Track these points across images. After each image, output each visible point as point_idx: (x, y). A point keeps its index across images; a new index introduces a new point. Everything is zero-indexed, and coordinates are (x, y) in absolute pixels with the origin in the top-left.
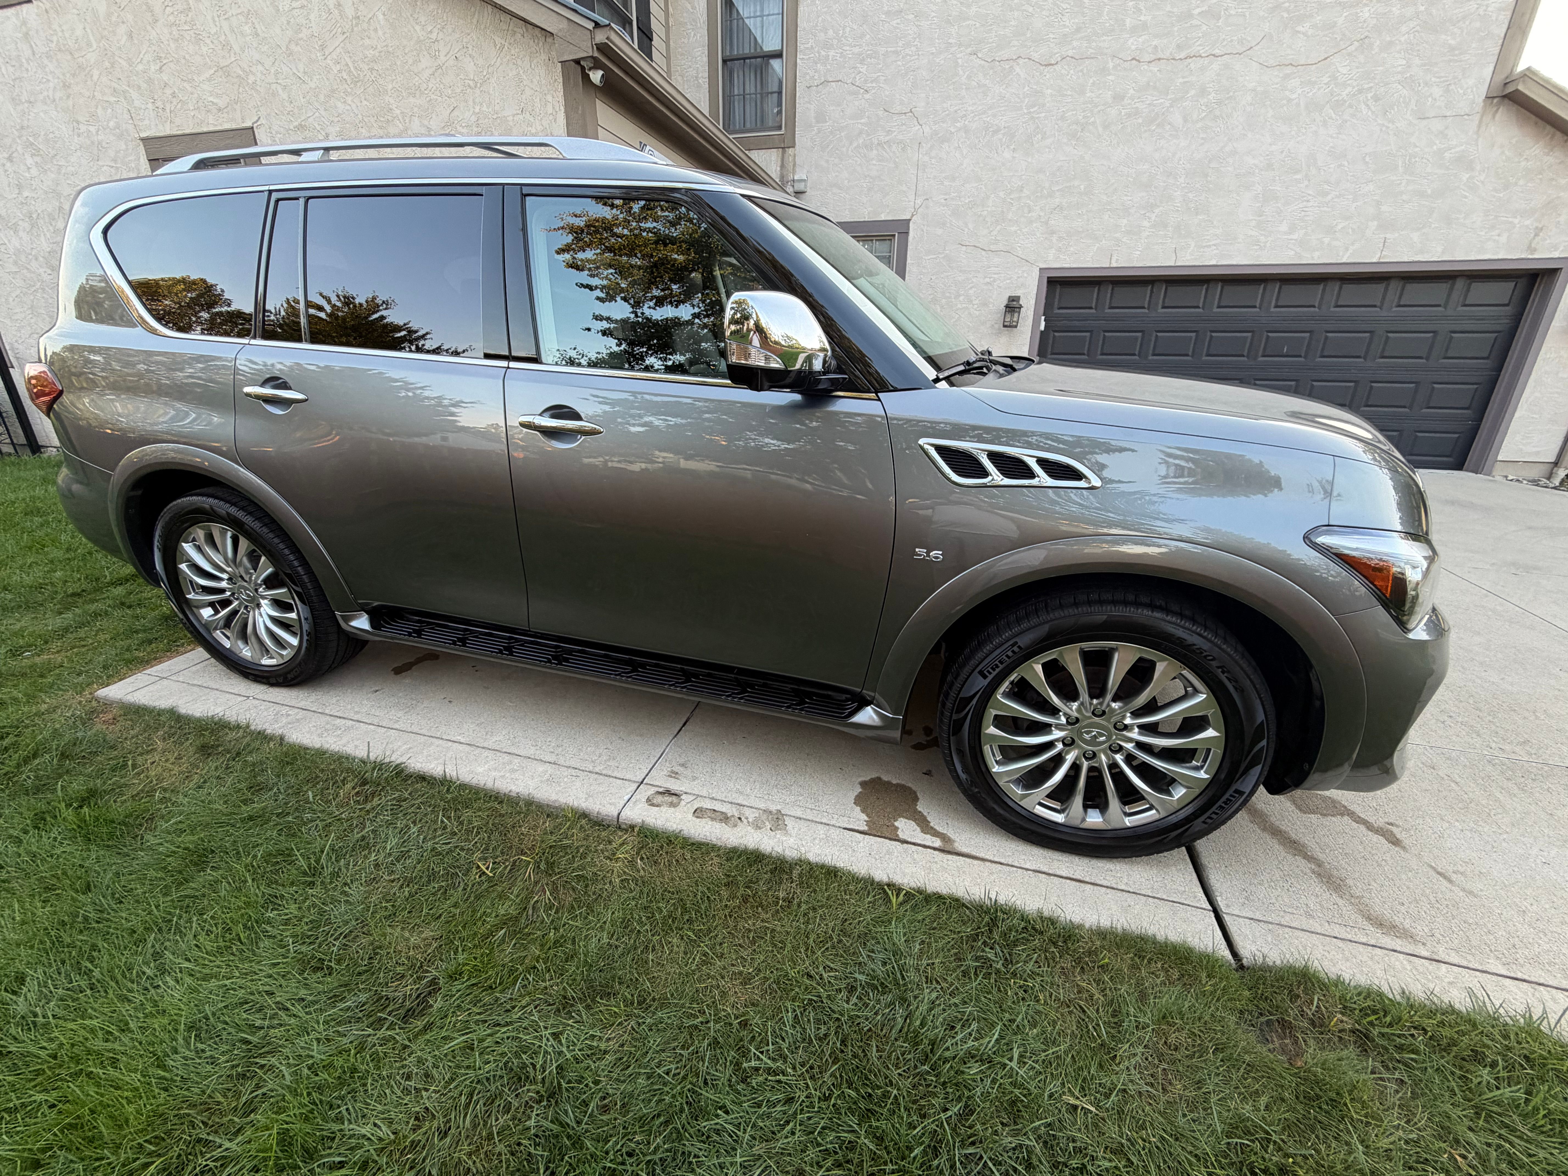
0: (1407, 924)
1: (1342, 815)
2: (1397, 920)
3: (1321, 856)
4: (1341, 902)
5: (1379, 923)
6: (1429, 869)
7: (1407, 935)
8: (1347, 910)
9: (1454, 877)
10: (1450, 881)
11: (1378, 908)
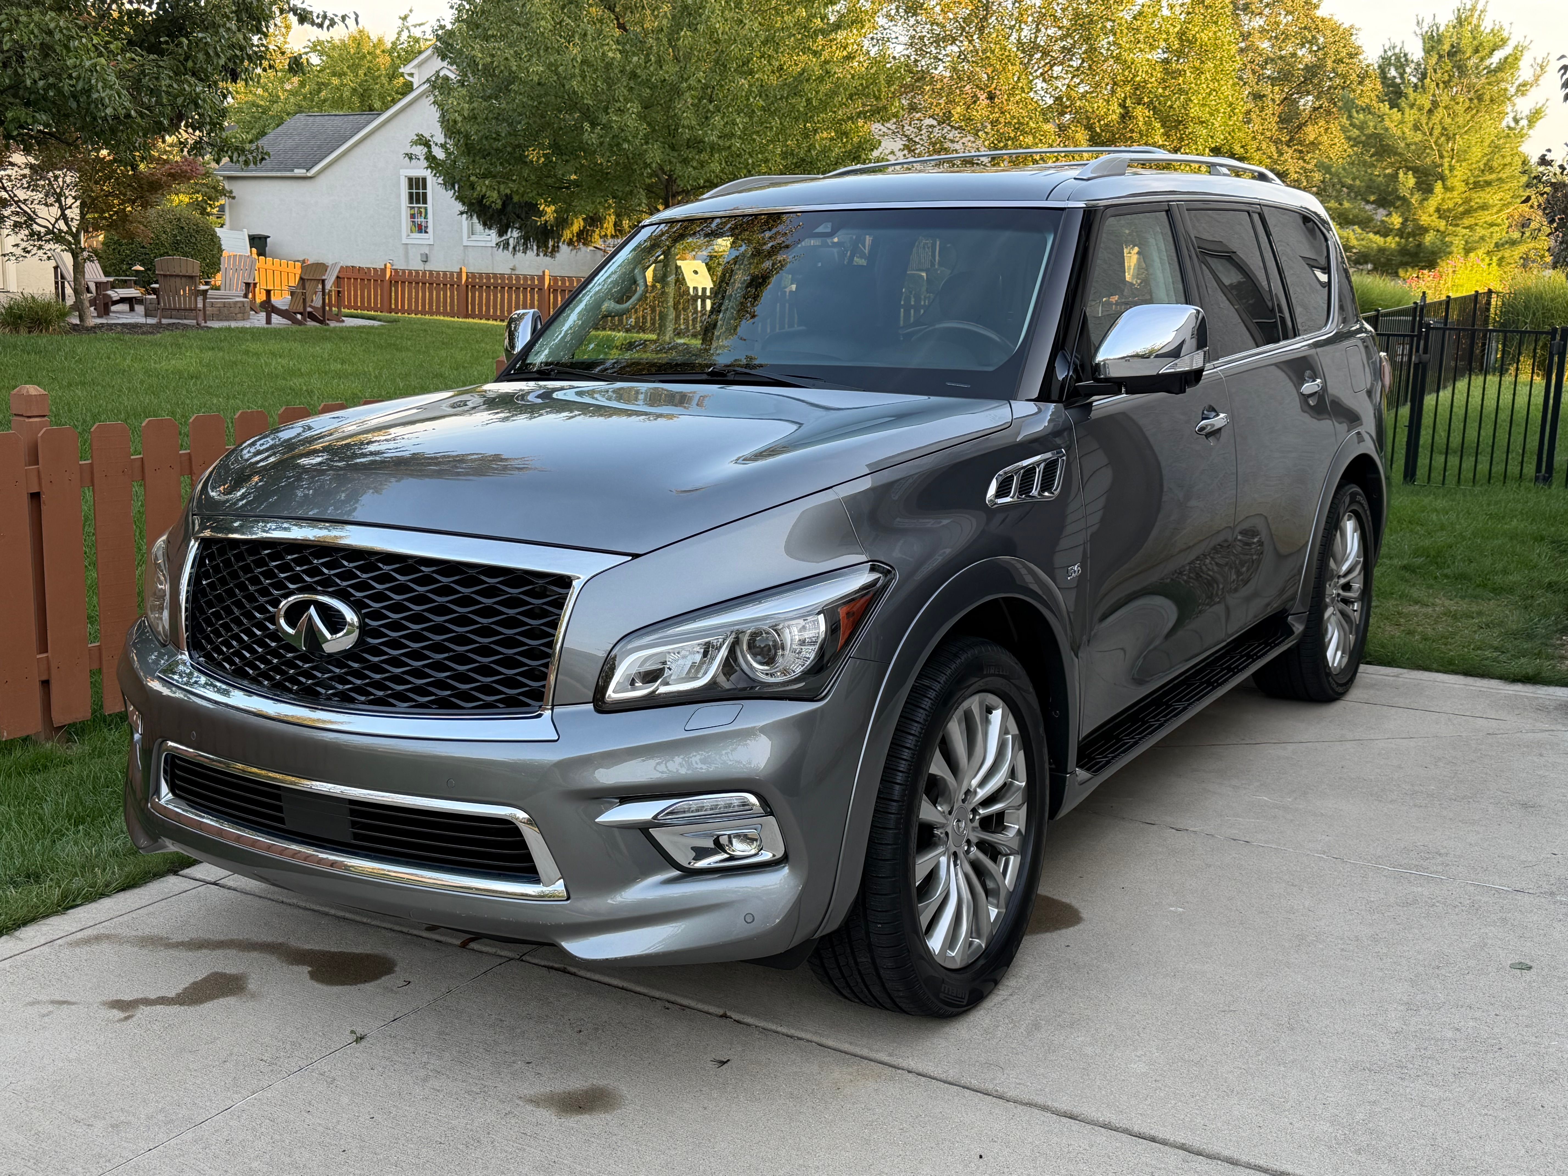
0: (77, 950)
1: (178, 995)
2: (87, 948)
3: (171, 951)
4: (134, 933)
5: (98, 938)
6: (74, 1000)
7: (78, 943)
8: (125, 932)
9: (51, 1008)
10: (53, 1002)
11: (105, 946)
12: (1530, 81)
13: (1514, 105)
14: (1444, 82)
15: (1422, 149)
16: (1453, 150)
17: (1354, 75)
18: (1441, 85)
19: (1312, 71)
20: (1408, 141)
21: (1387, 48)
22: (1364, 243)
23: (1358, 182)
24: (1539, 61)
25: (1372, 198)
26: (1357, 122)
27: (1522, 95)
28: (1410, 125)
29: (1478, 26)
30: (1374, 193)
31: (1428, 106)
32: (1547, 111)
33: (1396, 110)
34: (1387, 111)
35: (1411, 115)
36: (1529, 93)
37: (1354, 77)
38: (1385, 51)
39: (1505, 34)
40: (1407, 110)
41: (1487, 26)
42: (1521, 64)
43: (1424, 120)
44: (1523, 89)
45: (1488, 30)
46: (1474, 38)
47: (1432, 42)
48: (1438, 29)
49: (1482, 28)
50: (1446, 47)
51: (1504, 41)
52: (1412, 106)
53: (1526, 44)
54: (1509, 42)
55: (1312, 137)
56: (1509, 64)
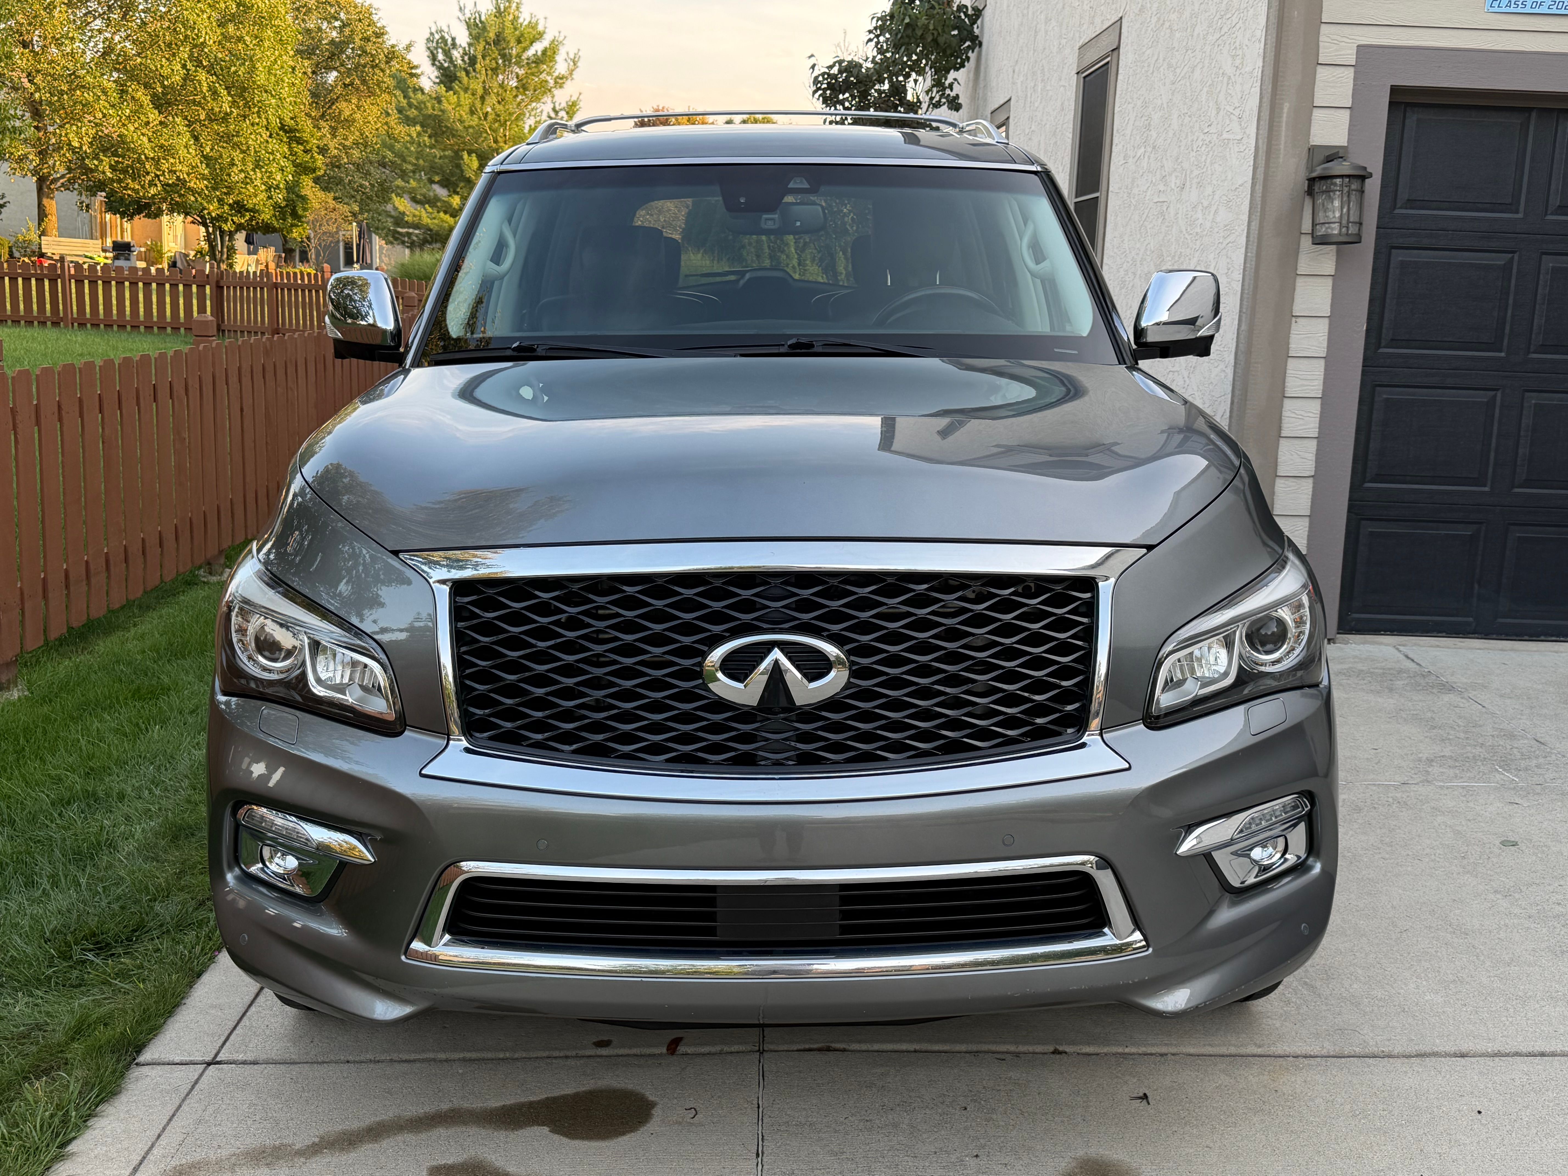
12: (566, 74)
13: (553, 97)
14: (492, 69)
15: (479, 133)
16: (505, 136)
17: (382, 55)
18: (489, 72)
19: (338, 48)
20: (466, 124)
21: (433, 30)
22: (436, 221)
23: (421, 162)
24: (572, 56)
25: (437, 178)
26: (415, 102)
27: (561, 87)
28: (467, 108)
29: (516, 18)
30: (438, 174)
31: (480, 91)
32: (581, 104)
33: (451, 92)
34: (444, 92)
35: (466, 100)
36: (565, 86)
37: (382, 56)
38: (432, 34)
39: (540, 28)
40: (462, 93)
41: (524, 18)
42: (558, 58)
43: (478, 105)
44: (560, 82)
45: (526, 23)
46: (516, 29)
47: (477, 28)
48: (480, 16)
49: (521, 20)
50: (492, 35)
51: (540, 36)
52: (466, 90)
53: (561, 39)
54: (545, 36)
55: (347, 113)
56: (548, 56)
